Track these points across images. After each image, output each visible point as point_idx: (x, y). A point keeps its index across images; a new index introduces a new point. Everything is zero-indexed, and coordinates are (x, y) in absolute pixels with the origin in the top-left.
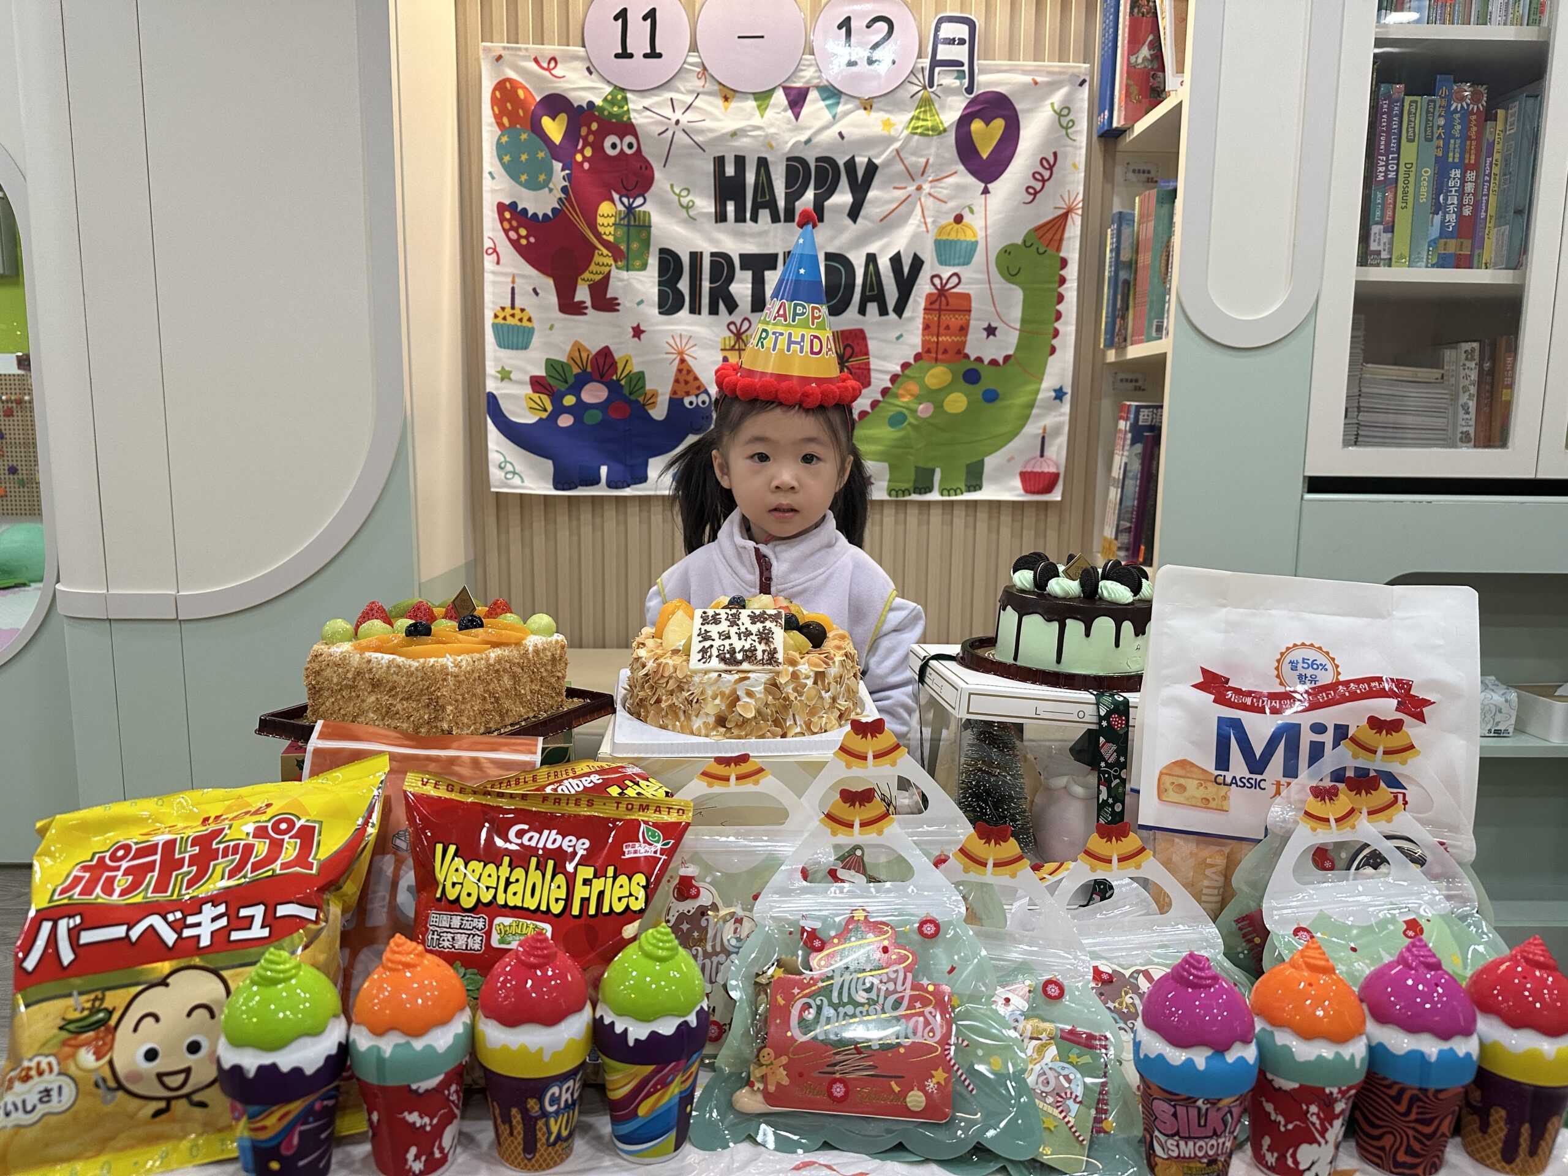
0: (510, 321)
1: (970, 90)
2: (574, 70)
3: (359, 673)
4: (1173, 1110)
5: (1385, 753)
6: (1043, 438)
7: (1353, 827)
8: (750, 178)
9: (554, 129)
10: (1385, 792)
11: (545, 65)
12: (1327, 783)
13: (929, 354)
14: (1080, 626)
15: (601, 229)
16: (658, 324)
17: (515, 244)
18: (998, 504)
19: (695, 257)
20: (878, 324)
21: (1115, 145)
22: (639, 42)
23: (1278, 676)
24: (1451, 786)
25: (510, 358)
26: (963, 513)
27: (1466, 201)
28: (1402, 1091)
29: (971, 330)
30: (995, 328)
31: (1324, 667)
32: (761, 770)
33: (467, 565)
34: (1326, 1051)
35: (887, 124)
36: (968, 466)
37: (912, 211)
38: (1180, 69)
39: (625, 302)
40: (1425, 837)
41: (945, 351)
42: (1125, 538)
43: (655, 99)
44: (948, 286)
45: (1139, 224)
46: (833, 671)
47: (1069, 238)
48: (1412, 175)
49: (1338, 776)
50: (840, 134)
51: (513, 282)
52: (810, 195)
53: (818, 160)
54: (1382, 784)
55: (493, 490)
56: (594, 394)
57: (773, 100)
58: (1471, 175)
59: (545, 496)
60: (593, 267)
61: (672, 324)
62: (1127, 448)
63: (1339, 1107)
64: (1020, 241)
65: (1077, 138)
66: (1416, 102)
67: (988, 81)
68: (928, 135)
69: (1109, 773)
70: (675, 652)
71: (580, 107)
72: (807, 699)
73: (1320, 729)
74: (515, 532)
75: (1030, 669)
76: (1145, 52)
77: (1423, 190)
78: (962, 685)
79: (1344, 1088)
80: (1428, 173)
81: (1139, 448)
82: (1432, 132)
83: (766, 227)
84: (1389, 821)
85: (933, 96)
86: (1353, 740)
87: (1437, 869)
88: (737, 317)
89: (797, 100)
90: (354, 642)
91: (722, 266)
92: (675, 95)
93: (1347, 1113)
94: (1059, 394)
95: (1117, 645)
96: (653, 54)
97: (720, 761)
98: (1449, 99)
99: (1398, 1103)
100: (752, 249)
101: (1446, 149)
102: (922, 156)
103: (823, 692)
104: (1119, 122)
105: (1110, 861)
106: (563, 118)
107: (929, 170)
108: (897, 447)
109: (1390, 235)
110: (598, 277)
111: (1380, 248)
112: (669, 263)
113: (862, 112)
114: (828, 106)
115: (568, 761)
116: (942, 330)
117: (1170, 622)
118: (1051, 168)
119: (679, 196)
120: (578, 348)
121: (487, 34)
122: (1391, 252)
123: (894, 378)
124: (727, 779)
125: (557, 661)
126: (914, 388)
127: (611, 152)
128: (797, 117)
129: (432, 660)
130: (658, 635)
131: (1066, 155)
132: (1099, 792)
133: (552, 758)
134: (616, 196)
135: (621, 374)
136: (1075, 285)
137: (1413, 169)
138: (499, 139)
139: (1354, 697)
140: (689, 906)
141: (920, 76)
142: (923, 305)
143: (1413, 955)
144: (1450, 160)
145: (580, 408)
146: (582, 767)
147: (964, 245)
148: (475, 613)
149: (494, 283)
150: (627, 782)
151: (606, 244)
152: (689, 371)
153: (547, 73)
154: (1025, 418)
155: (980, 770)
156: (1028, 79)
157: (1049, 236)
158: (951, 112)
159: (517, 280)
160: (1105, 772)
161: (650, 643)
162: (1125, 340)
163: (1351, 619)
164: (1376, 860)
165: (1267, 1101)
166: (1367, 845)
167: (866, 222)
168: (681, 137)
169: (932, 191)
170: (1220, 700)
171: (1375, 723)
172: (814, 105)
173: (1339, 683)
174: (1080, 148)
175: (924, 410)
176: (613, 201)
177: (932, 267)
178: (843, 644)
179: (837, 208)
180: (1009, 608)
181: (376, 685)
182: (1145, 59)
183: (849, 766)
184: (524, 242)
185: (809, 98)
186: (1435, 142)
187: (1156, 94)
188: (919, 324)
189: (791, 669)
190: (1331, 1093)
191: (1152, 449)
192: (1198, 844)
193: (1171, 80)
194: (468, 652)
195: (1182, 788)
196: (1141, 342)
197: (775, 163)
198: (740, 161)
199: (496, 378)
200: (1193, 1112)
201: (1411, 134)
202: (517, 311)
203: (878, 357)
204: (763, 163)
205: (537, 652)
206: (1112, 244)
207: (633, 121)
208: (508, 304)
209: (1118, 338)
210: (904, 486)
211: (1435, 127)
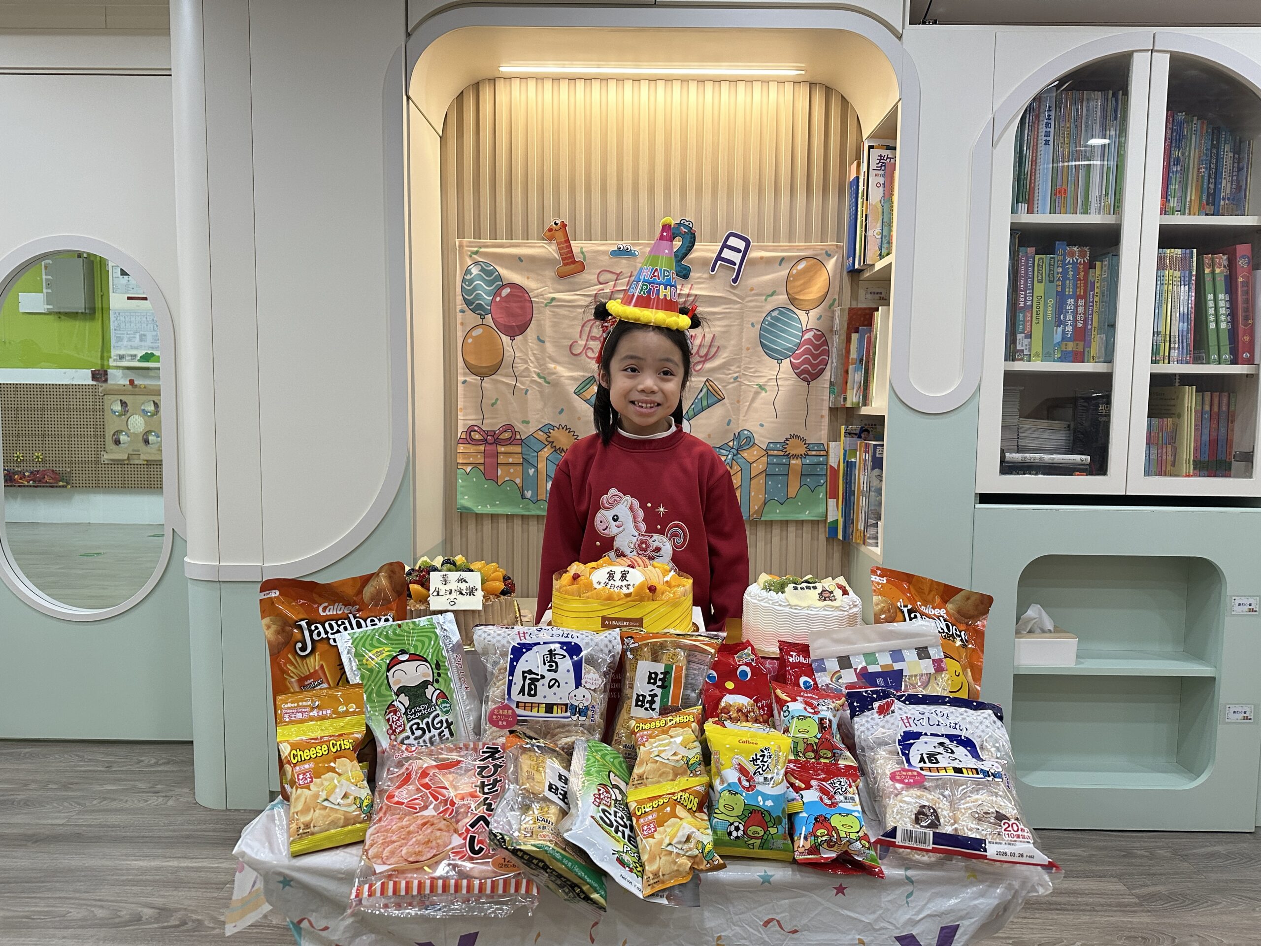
21: (858, 278)
27: (1079, 318)
33: (442, 540)
48: (1042, 303)
58: (1081, 302)
62: (869, 471)
66: (1043, 259)
80: (1051, 302)
81: (877, 471)
82: (1053, 277)
98: (1064, 255)
101: (1064, 287)
109: (1029, 340)
111: (1023, 349)
122: (1030, 350)
137: (1042, 299)
144: (1067, 293)
186: (1056, 283)
201: (1040, 278)
211: (1055, 273)
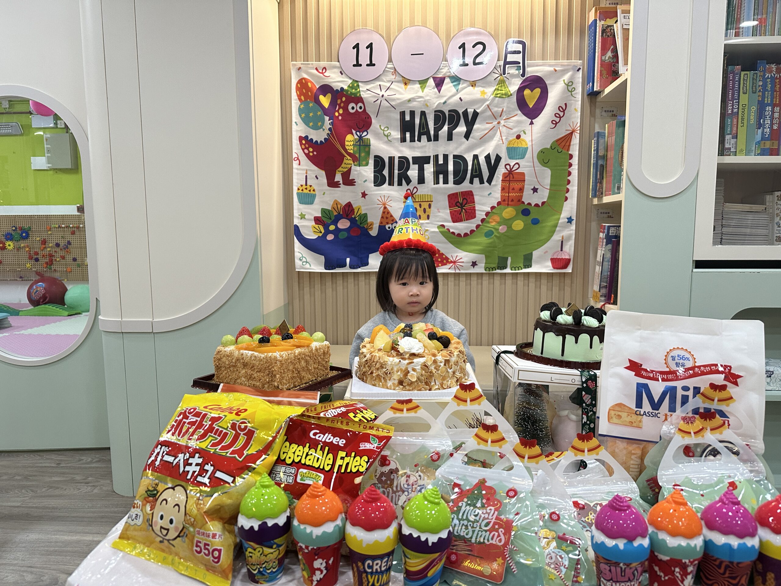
0: (305, 191)
1: (523, 75)
2: (334, 73)
3: (238, 360)
4: (609, 568)
5: (719, 401)
6: (562, 242)
7: (703, 436)
8: (417, 121)
9: (325, 101)
10: (718, 420)
11: (321, 71)
12: (690, 415)
13: (504, 202)
14: (573, 338)
15: (347, 147)
16: (374, 191)
17: (307, 155)
18: (541, 274)
19: (391, 159)
20: (480, 188)
21: (596, 99)
22: (364, 59)
23: (666, 363)
24: (751, 416)
25: (305, 209)
26: (523, 279)
27: (774, 122)
28: (721, 562)
29: (525, 190)
30: (537, 189)
31: (688, 359)
32: (418, 406)
33: (285, 305)
34: (683, 542)
35: (483, 93)
36: (524, 255)
37: (496, 134)
38: (626, 63)
39: (358, 181)
40: (739, 442)
41: (512, 201)
42: (604, 291)
43: (372, 85)
44: (513, 169)
45: (608, 137)
46: (453, 359)
47: (573, 145)
49: (696, 411)
50: (460, 98)
51: (306, 173)
52: (446, 128)
53: (449, 111)
54: (717, 416)
55: (297, 270)
56: (344, 224)
57: (428, 84)
58: (777, 109)
59: (321, 273)
60: (343, 165)
61: (380, 191)
62: (604, 246)
63: (690, 569)
64: (549, 147)
65: (577, 96)
66: (747, 74)
67: (531, 71)
68: (503, 97)
69: (587, 409)
70: (380, 350)
71: (337, 90)
72: (441, 372)
73: (686, 389)
74: (307, 290)
75: (549, 359)
76: (609, 54)
77: (752, 117)
78: (515, 366)
79: (692, 560)
80: (754, 109)
81: (610, 246)
82: (756, 88)
83: (425, 144)
84: (721, 433)
85: (505, 79)
86: (703, 394)
87: (745, 457)
88: (411, 187)
89: (439, 83)
90: (236, 345)
91: (404, 163)
92: (381, 83)
93: (694, 573)
94: (570, 220)
95: (591, 347)
96: (371, 64)
97: (399, 402)
98: (764, 71)
99: (720, 568)
100: (418, 154)
101: (763, 97)
102: (500, 107)
103: (449, 369)
104: (597, 88)
105: (584, 451)
106: (329, 95)
107: (504, 114)
108: (489, 247)
109: (735, 140)
110: (345, 170)
111: (731, 146)
112: (379, 162)
113: (471, 87)
114: (454, 86)
115: (331, 401)
116: (510, 190)
117: (614, 337)
118: (564, 111)
119: (384, 130)
120: (336, 203)
121: (294, 58)
122: (736, 148)
123: (487, 214)
124: (402, 410)
125: (326, 353)
126: (497, 218)
127: (352, 111)
128: (439, 91)
129: (270, 354)
130: (372, 342)
131: (571, 105)
132: (582, 418)
133: (324, 399)
134: (354, 132)
135: (356, 215)
136: (577, 167)
137: (747, 107)
138: (300, 106)
139: (703, 374)
140: (386, 469)
141: (499, 70)
142: (501, 179)
143: (727, 499)
144: (766, 102)
145: (337, 231)
146: (337, 404)
147: (521, 149)
148: (289, 332)
149: (298, 174)
150: (357, 411)
151: (349, 154)
152: (388, 213)
153: (322, 75)
154: (553, 232)
155: (525, 407)
156: (552, 69)
157: (563, 144)
158: (514, 86)
159: (308, 172)
160: (585, 409)
161: (368, 346)
162: (602, 194)
163: (700, 336)
164: (715, 453)
165: (656, 565)
166: (710, 445)
167: (473, 140)
168: (384, 103)
169: (505, 124)
170: (638, 374)
171: (713, 386)
172: (448, 86)
173: (695, 367)
174: (578, 101)
175: (502, 229)
176: (352, 134)
177: (505, 161)
178: (459, 346)
179: (459, 134)
180: (538, 329)
181: (245, 365)
182: (609, 57)
183: (458, 405)
184: (311, 154)
185: (445, 82)
186: (758, 94)
187: (615, 75)
188: (499, 188)
189: (433, 358)
190: (685, 563)
191: (616, 247)
192: (628, 443)
193: (621, 69)
194: (286, 350)
195: (619, 417)
196: (610, 195)
197: (429, 113)
198: (412, 113)
199: (298, 218)
200: (619, 570)
201: (745, 88)
202: (308, 187)
203: (479, 204)
204: (423, 114)
205: (316, 350)
206: (594, 147)
207: (362, 96)
208: (304, 183)
209: (598, 193)
210: (493, 266)
211: (757, 86)
